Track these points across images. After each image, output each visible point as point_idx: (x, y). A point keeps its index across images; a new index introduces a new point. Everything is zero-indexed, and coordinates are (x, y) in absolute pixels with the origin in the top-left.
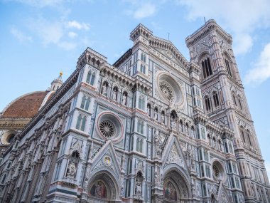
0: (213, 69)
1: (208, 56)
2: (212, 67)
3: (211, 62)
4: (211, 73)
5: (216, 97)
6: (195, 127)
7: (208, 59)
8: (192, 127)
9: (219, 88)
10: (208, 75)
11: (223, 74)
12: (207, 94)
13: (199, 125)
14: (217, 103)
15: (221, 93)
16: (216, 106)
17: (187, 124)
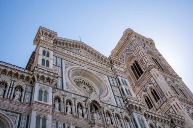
0: (143, 67)
1: (135, 59)
2: (141, 66)
3: (139, 63)
4: (142, 72)
5: (154, 93)
6: (129, 117)
7: (135, 61)
8: (126, 118)
9: (154, 82)
10: (140, 76)
11: (153, 68)
12: (145, 93)
13: (134, 114)
14: (157, 98)
15: (157, 86)
16: (157, 101)
17: (117, 116)
